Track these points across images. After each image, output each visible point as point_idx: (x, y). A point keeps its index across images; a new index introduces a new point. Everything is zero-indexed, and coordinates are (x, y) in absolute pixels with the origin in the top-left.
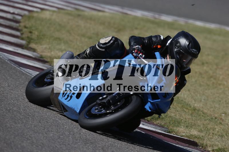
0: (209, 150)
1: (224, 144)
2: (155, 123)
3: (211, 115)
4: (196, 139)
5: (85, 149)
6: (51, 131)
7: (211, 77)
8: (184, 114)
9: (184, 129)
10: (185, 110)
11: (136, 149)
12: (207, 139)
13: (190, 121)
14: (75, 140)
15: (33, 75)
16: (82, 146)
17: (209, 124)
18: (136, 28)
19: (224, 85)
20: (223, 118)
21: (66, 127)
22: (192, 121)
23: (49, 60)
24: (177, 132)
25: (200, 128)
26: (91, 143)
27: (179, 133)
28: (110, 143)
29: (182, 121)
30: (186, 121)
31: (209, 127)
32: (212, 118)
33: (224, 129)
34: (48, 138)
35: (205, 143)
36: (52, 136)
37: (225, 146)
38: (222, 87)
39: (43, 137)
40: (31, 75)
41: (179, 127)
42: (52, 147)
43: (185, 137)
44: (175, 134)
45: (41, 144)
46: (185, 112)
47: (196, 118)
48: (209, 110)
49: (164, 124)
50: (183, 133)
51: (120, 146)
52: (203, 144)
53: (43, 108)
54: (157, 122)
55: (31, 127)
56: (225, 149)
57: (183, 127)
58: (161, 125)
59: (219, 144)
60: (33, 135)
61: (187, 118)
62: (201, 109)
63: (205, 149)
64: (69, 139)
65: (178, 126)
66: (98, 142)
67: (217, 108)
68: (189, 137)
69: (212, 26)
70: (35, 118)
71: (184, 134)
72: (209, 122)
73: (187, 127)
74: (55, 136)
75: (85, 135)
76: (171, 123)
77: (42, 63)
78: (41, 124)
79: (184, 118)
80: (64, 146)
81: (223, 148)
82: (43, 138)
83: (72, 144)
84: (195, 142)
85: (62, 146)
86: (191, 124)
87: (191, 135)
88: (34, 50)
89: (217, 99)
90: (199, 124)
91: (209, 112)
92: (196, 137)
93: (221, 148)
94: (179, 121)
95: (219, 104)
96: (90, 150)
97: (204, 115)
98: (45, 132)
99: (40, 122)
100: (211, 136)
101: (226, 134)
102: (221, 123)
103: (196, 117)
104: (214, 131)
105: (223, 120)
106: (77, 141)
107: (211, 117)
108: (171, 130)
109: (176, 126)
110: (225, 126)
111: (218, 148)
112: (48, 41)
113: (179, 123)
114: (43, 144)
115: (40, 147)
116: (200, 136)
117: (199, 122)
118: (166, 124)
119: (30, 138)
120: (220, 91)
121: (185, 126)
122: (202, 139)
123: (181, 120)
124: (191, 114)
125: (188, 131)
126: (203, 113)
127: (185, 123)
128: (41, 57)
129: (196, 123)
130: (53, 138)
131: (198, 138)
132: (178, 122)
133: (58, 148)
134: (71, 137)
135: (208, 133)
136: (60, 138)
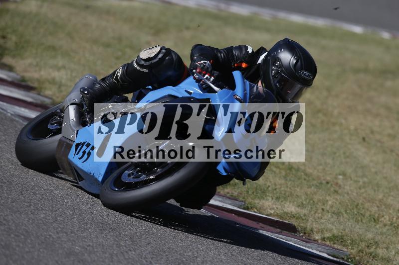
0: (317, 238)
1: (342, 227)
2: (222, 192)
3: (318, 177)
4: (294, 219)
5: (101, 240)
6: (40, 209)
7: (319, 111)
8: (273, 177)
9: (272, 202)
10: (274, 169)
11: (190, 239)
12: (313, 220)
13: (282, 189)
14: (83, 224)
15: (9, 111)
16: (95, 234)
17: (315, 193)
18: (188, 28)
19: (341, 124)
20: (340, 182)
21: (68, 202)
22: (286, 189)
23: (36, 85)
24: (260, 208)
25: (301, 200)
26: (111, 228)
27: (265, 210)
28: (144, 228)
29: (270, 189)
30: (276, 189)
31: (316, 198)
32: (321, 183)
33: (343, 202)
34: (36, 221)
35: (308, 227)
36: (43, 218)
37: (345, 230)
38: (337, 128)
39: (27, 219)
40: (5, 113)
41: (264, 199)
42: (43, 238)
43: (274, 216)
44: (256, 211)
45: (24, 233)
46: (273, 173)
47: (293, 183)
48: (315, 169)
49: (238, 195)
50: (271, 209)
51: (161, 234)
52: (305, 229)
53: (27, 169)
54: (226, 190)
55: (7, 203)
56: (344, 236)
57: (270, 198)
58: (232, 196)
59: (334, 228)
60: (10, 217)
61: (277, 183)
62: (301, 167)
63: (309, 236)
64: (73, 222)
65: (262, 198)
66: (123, 227)
67: (329, 166)
68: (281, 217)
69: (320, 23)
70: (14, 187)
71: (272, 212)
72: (315, 190)
73: (278, 198)
74: (48, 218)
75: (100, 216)
76: (250, 193)
77: (24, 91)
78: (24, 197)
79: (273, 183)
80: (65, 234)
81: (340, 234)
82: (28, 221)
83: (77, 231)
84: (292, 224)
85: (61, 235)
86: (285, 194)
87: (285, 213)
88: (10, 68)
89: (329, 149)
90: (299, 194)
91: (315, 173)
92: (294, 217)
93: (336, 235)
94: (264, 189)
95: (333, 159)
96: (109, 241)
97: (307, 178)
98: (31, 212)
99: (22, 194)
100: (319, 213)
101: (346, 211)
102: (336, 192)
103: (294, 181)
104: (325, 205)
105: (340, 186)
106: (87, 225)
107: (319, 182)
108: (251, 204)
109: (258, 198)
110: (344, 196)
111: (331, 235)
112: (34, 51)
113: (264, 192)
114: (27, 232)
115: (22, 237)
116: (300, 215)
117: (298, 190)
118: (241, 194)
119: (4, 222)
120: (335, 136)
121: (274, 198)
122: (303, 220)
123: (267, 186)
124: (285, 177)
125: (280, 207)
126: (306, 174)
127: (275, 192)
128: (23, 80)
129: (293, 192)
130: (45, 221)
131: (297, 218)
132: (262, 190)
133: (53, 238)
134: (75, 219)
135: (314, 209)
136: (56, 221)
